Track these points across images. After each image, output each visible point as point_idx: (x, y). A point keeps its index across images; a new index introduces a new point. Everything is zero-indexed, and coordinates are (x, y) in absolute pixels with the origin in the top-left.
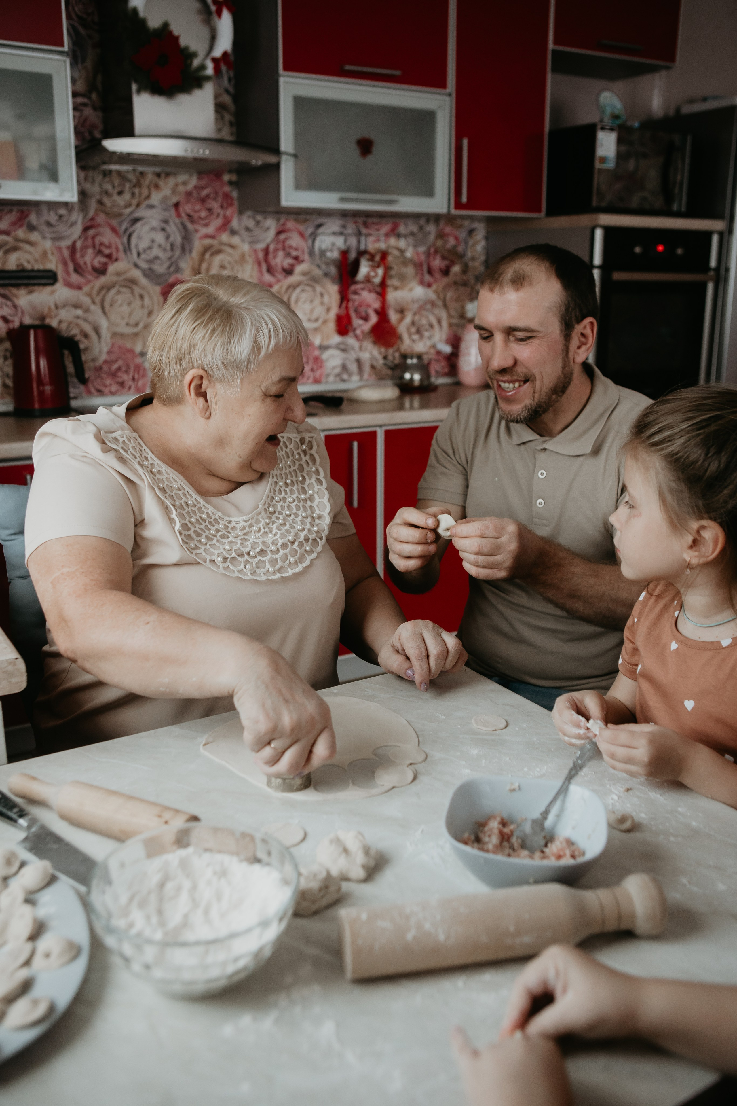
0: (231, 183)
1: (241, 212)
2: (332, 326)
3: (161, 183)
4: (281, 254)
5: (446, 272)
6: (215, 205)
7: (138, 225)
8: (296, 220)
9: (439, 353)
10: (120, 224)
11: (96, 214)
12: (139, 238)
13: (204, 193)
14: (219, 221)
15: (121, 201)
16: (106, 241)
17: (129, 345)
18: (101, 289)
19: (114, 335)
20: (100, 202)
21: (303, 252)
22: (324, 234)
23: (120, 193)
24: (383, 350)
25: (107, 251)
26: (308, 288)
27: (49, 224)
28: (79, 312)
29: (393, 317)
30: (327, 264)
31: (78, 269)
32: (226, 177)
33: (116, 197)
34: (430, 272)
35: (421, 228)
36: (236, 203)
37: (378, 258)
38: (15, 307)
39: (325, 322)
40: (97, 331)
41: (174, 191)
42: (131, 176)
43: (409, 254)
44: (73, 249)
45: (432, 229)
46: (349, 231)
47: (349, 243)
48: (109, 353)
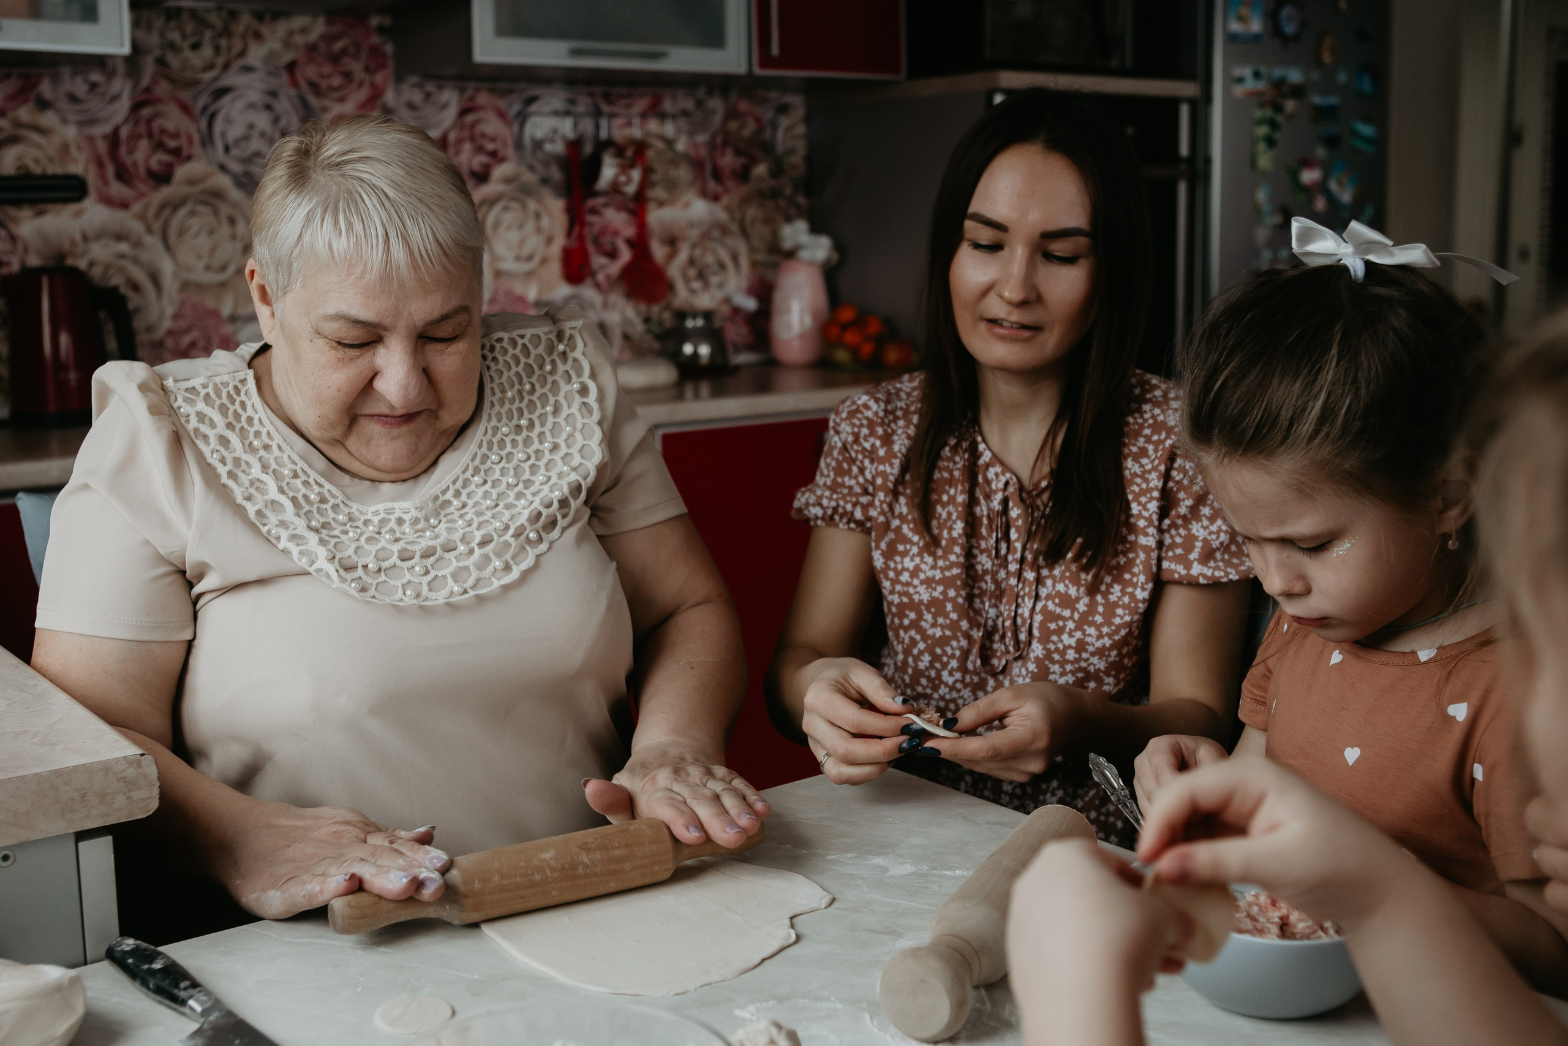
0: (381, 30)
1: (399, 79)
2: (555, 267)
3: (265, 30)
4: (467, 147)
5: (743, 175)
6: (356, 67)
7: (226, 100)
8: (492, 91)
9: (737, 311)
10: (196, 97)
11: (154, 81)
12: (228, 121)
13: (338, 46)
14: (363, 94)
15: (197, 59)
16: (170, 126)
17: (209, 302)
18: (162, 207)
19: (185, 286)
20: (161, 62)
21: (505, 144)
22: (539, 114)
23: (196, 47)
24: (643, 307)
25: (172, 144)
26: (514, 205)
27: (73, 98)
28: (124, 247)
29: (659, 251)
30: (546, 164)
31: (123, 175)
32: (375, 21)
33: (188, 53)
34: (717, 175)
35: (700, 103)
36: (391, 62)
37: (629, 153)
38: (13, 238)
39: (544, 261)
40: (155, 278)
41: (287, 44)
42: (213, 18)
43: (681, 146)
44: (113, 139)
45: (716, 104)
46: (581, 108)
47: (581, 127)
48: (176, 316)
